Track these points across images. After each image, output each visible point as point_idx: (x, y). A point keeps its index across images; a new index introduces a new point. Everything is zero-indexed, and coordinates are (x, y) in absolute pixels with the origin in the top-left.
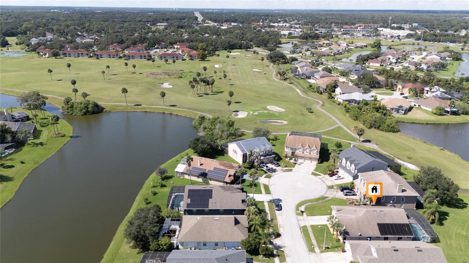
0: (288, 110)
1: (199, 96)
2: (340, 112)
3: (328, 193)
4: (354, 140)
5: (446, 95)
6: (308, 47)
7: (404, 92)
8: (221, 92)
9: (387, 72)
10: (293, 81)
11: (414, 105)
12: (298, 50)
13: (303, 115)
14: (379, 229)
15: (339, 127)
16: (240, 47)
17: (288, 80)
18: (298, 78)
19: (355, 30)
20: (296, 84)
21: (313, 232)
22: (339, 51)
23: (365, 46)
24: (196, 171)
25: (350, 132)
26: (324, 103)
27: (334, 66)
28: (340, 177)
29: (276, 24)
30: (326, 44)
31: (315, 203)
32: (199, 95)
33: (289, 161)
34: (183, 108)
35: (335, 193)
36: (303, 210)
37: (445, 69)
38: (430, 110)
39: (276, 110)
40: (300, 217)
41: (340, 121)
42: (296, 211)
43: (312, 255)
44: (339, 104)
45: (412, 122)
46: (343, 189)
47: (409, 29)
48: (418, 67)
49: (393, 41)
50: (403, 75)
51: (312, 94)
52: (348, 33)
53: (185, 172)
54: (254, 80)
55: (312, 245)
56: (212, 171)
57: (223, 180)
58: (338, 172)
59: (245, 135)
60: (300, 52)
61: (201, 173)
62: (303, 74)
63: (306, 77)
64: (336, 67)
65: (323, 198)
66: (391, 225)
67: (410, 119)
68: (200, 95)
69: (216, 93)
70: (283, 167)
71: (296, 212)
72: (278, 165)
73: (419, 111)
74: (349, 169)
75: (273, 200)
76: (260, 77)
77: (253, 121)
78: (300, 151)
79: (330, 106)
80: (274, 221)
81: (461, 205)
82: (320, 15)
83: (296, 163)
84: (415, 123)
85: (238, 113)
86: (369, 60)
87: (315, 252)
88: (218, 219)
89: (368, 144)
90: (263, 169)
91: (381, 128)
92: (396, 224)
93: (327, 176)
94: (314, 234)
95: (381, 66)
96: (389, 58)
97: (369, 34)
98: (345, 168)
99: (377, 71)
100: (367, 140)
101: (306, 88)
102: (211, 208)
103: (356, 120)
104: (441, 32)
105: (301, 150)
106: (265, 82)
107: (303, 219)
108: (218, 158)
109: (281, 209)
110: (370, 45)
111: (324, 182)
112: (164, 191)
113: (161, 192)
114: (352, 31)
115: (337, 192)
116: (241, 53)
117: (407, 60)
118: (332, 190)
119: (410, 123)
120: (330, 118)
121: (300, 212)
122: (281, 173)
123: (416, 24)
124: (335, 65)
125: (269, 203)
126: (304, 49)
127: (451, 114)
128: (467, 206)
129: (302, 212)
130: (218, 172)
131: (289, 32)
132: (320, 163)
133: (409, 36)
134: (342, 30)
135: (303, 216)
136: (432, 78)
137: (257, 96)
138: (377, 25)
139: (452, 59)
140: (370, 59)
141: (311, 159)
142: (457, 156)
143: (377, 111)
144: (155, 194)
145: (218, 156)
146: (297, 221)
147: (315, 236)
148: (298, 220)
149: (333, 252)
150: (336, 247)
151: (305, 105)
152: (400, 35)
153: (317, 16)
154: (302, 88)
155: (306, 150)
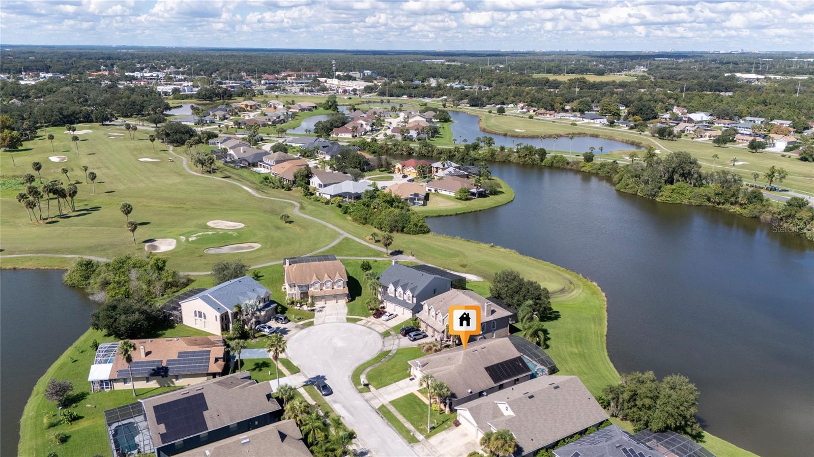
0: (249, 225)
1: (47, 223)
2: (334, 214)
3: (386, 343)
4: (379, 254)
5: (461, 171)
6: (223, 113)
7: (406, 173)
8: (96, 209)
9: (368, 144)
10: (228, 174)
11: (429, 190)
12: (208, 119)
13: (278, 228)
14: (490, 375)
15: (347, 239)
16: (88, 119)
17: (217, 171)
18: (234, 168)
19: (284, 81)
20: (236, 177)
21: (399, 411)
22: (279, 118)
23: (313, 107)
24: (139, 370)
25: (366, 244)
26: (302, 204)
27: (283, 142)
28: (392, 315)
29: (137, 74)
30: (251, 107)
31: (377, 365)
32: (48, 221)
33: (301, 308)
34: (21, 252)
35: (397, 341)
36: (366, 382)
37: (438, 136)
38: (452, 194)
39: (227, 226)
40: (367, 395)
41: (343, 230)
42: (356, 387)
43: (417, 447)
44: (327, 203)
45: (438, 214)
46: (406, 332)
47: (362, 79)
48: (405, 134)
49: (350, 98)
50: (391, 149)
51: (273, 191)
52: (276, 88)
53: (116, 377)
54: (154, 179)
55: (408, 431)
56: (175, 360)
57: (206, 372)
58: (383, 308)
59: (193, 281)
60: (212, 122)
61: (153, 370)
62: (241, 160)
63: (249, 164)
64: (288, 144)
65: (384, 354)
66: (501, 364)
67: (434, 212)
68: (50, 220)
69: (85, 212)
70: (296, 322)
71: (357, 389)
72: (286, 321)
73: (438, 199)
74: (402, 299)
75: (310, 381)
76: (162, 172)
77: (194, 253)
78: (316, 289)
79: (314, 207)
80: (332, 415)
81: (553, 316)
82: (212, 57)
83: (313, 310)
84: (442, 216)
85: (154, 243)
86: (335, 129)
87: (419, 441)
88: (248, 440)
89: (400, 256)
90: (263, 333)
91: (405, 230)
92: (506, 361)
93: (372, 319)
94: (401, 414)
95: (353, 137)
96: (362, 125)
97: (310, 88)
98: (394, 300)
99: (354, 146)
100: (396, 251)
101: (257, 182)
102: (214, 427)
103: (365, 224)
104: (406, 83)
105: (317, 286)
106: (176, 180)
107: (373, 395)
108: (164, 334)
109: (331, 393)
110: (321, 105)
111: (373, 329)
112: (81, 427)
113: (77, 432)
114: (280, 83)
115: (399, 339)
116: (95, 131)
117: (383, 126)
118: (390, 337)
119: (436, 217)
120: (325, 227)
121: (362, 387)
122: (296, 333)
123: (368, 71)
124: (286, 140)
125: (307, 387)
126: (218, 117)
127: (478, 197)
128: (559, 315)
129: (366, 385)
130: (189, 360)
131: (172, 87)
132: (352, 300)
133: (368, 90)
134: (263, 82)
135: (370, 391)
136: (430, 149)
137: (176, 208)
138: (314, 73)
139: (438, 120)
140: (335, 127)
141: (336, 297)
142: (514, 251)
143: (392, 206)
144: (64, 439)
145: (162, 330)
146: (366, 403)
147: (405, 416)
148: (367, 401)
149: (444, 432)
150: (443, 422)
151: (273, 212)
152: (356, 89)
153: (207, 59)
154: (251, 183)
155: (325, 283)
